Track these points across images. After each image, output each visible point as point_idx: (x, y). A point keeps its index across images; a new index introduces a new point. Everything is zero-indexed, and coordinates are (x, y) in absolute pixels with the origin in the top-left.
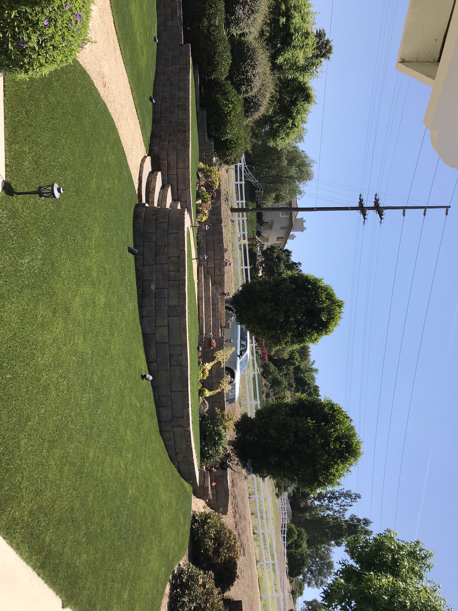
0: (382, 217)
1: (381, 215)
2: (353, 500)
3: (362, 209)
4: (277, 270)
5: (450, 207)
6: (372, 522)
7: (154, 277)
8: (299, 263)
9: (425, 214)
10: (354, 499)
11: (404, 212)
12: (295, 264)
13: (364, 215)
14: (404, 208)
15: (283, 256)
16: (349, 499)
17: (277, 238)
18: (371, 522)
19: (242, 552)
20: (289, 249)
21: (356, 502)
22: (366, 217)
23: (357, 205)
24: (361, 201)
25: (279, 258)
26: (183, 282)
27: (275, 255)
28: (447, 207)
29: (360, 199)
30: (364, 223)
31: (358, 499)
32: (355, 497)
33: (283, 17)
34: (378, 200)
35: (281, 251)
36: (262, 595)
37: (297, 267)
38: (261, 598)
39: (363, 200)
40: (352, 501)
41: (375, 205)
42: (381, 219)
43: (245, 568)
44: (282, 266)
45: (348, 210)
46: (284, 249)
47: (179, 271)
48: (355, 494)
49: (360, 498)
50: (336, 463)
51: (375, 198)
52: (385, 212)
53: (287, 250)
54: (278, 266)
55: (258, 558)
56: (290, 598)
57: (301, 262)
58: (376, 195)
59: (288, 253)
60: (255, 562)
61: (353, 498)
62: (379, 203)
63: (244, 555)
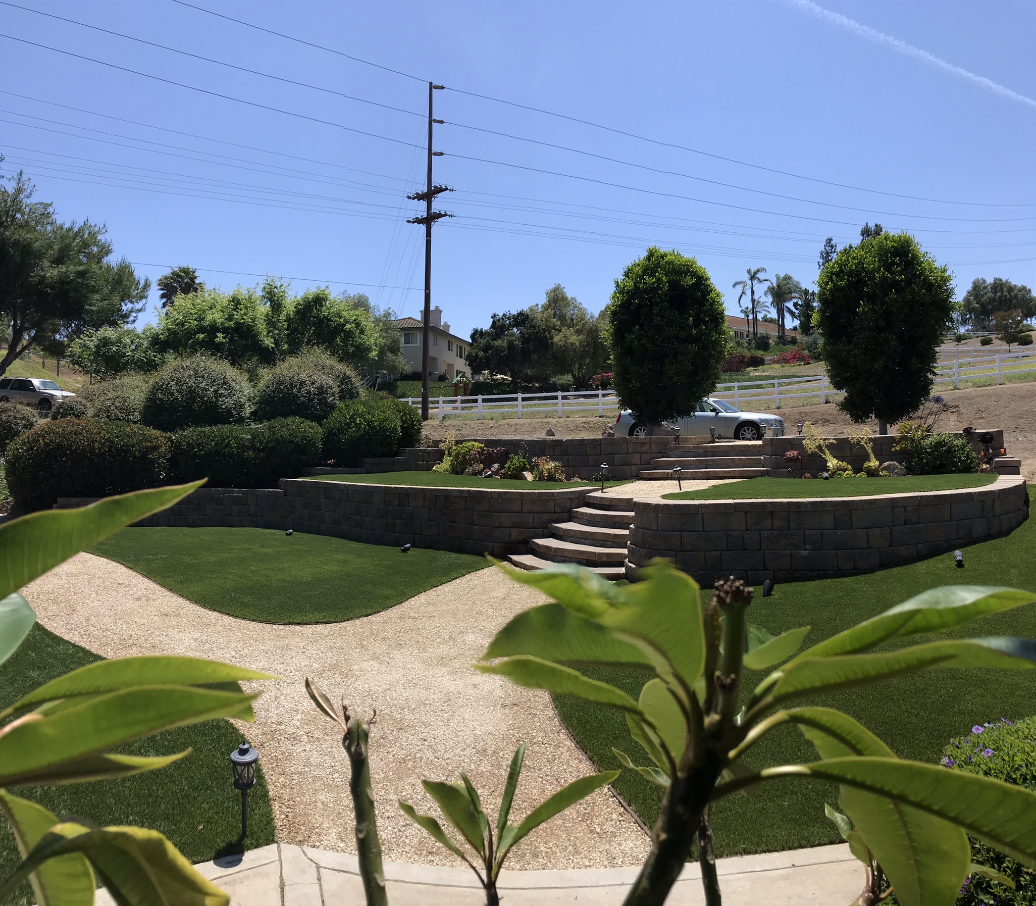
0: (444, 187)
1: (440, 190)
2: (833, 250)
3: (429, 220)
4: (504, 351)
5: (431, 83)
6: (867, 224)
7: (786, 552)
8: (492, 318)
9: (442, 122)
10: (832, 248)
11: (436, 154)
12: (494, 323)
13: (440, 216)
14: (430, 154)
15: (483, 341)
16: (832, 255)
17: (449, 350)
18: (867, 226)
19: (954, 410)
20: (470, 332)
21: (836, 246)
22: (443, 213)
23: (423, 228)
24: (418, 221)
25: (486, 348)
26: (793, 507)
27: (481, 354)
28: (432, 87)
29: (413, 222)
30: (452, 216)
31: (832, 242)
32: (829, 246)
33: (217, 337)
34: (417, 194)
35: (475, 344)
36: (998, 382)
37: (499, 320)
38: (1001, 384)
39: (416, 218)
40: (835, 252)
41: (423, 199)
42: (446, 189)
43: (975, 407)
44: (498, 343)
45: (430, 240)
46: (470, 341)
47: (772, 513)
48: (825, 246)
49: (831, 240)
50: (922, 273)
51: (413, 199)
52: (436, 182)
53: (473, 336)
54: (498, 350)
55: (951, 387)
56: (966, 344)
57: (491, 315)
58: (409, 197)
59: (477, 334)
60: (957, 391)
61: (831, 250)
62: (421, 193)
63: (957, 406)
